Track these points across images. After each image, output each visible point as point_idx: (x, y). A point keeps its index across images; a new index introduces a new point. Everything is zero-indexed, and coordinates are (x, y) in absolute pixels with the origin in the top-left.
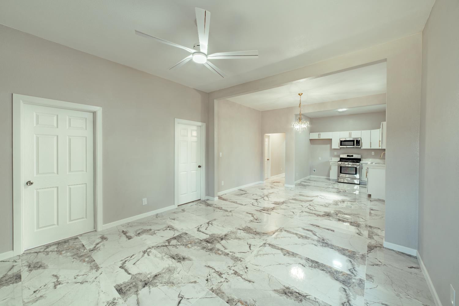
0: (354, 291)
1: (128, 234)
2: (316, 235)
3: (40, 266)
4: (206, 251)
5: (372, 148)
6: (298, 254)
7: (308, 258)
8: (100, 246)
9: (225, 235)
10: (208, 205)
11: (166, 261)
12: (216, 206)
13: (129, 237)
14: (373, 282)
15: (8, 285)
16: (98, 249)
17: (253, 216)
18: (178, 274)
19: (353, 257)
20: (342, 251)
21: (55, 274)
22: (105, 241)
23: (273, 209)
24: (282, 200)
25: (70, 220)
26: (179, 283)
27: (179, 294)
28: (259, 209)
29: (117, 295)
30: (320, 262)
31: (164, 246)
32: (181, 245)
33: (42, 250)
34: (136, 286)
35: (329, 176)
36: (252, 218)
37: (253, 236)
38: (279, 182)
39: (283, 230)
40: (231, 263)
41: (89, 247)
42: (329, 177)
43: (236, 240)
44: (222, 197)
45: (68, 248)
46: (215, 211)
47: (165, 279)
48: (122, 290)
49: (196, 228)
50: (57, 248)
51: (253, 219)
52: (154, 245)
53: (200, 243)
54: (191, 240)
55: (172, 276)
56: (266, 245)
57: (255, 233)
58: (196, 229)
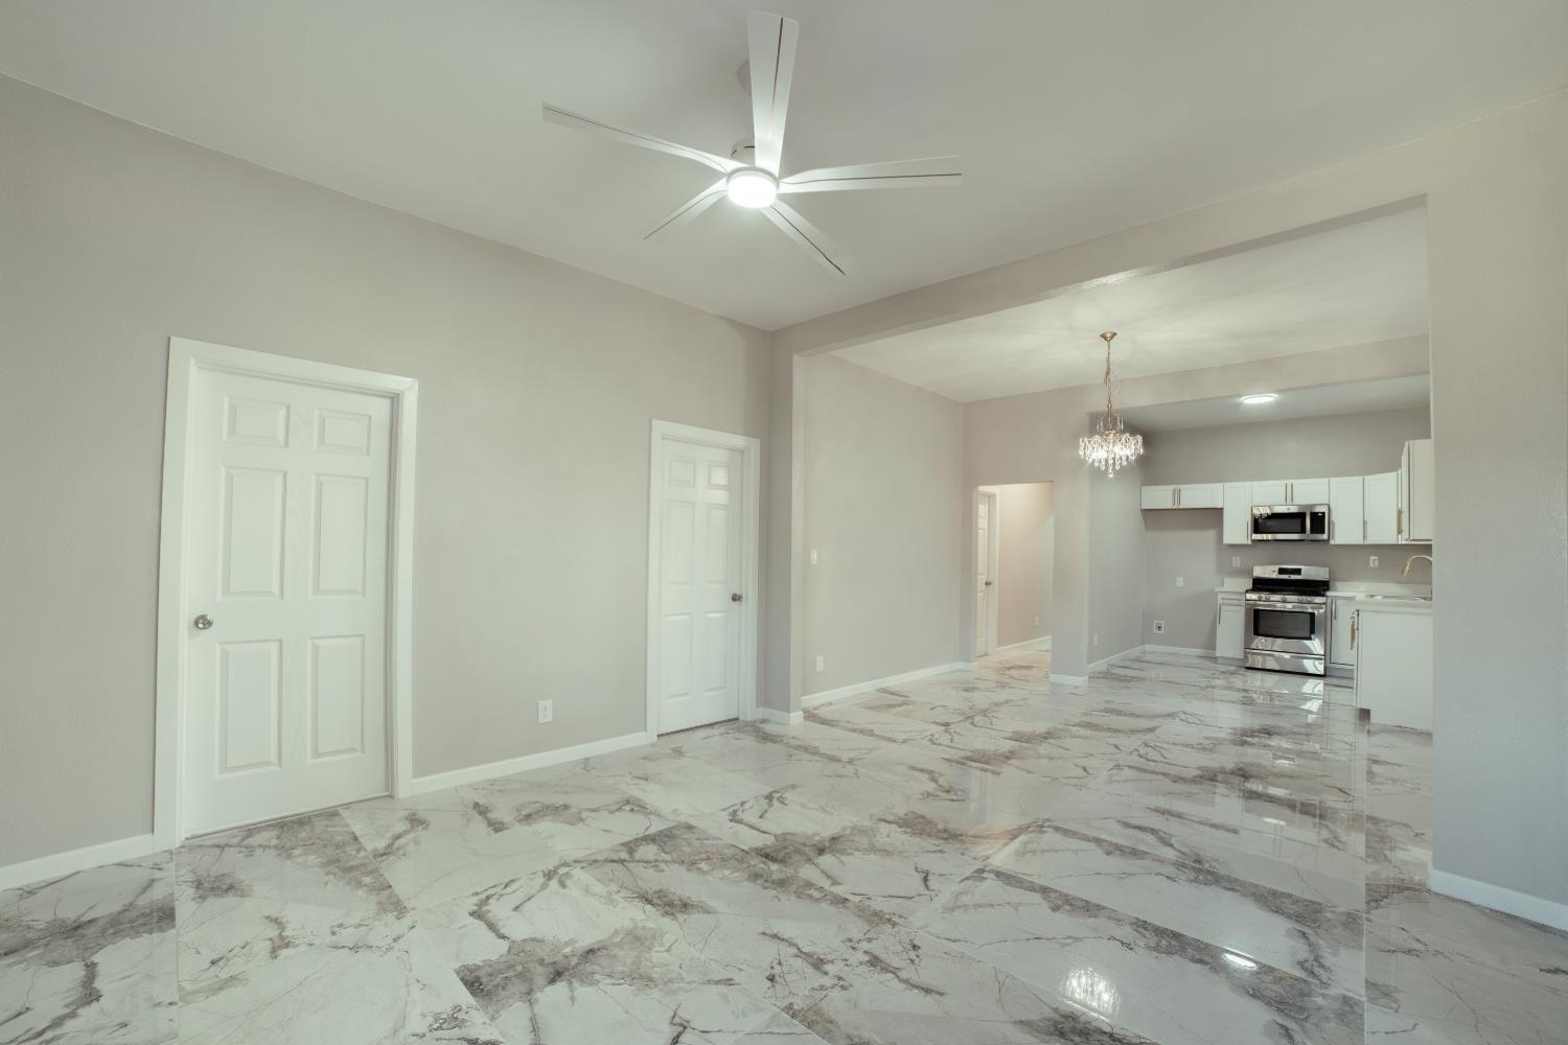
0: (1325, 1039)
1: (490, 815)
2: (1171, 846)
3: (231, 888)
4: (765, 888)
5: (1371, 540)
6: (1104, 908)
7: (1145, 922)
8: (407, 844)
9: (834, 839)
10: (767, 738)
11: (623, 908)
12: (795, 742)
13: (495, 824)
14: (1397, 1011)
15: (138, 934)
16: (401, 852)
17: (934, 780)
18: (666, 954)
19: (1315, 921)
20: (1270, 900)
21: (275, 914)
22: (420, 832)
23: (1008, 758)
24: (1041, 727)
25: (317, 754)
26: (670, 981)
27: (673, 1013)
28: (957, 755)
29: (464, 997)
30: (1190, 933)
31: (615, 862)
32: (674, 861)
33: (235, 841)
34: (525, 976)
35: (1211, 644)
36: (930, 786)
37: (935, 845)
38: (1028, 667)
39: (1049, 826)
40: (857, 929)
41: (373, 843)
42: (1215, 649)
43: (872, 857)
44: (816, 712)
45: (311, 842)
46: (794, 758)
47: (624, 965)
48: (481, 985)
49: (724, 810)
50: (278, 837)
51: (936, 789)
52: (580, 854)
53: (741, 861)
54: (708, 849)
55: (647, 956)
56: (984, 875)
57: (945, 835)
58: (725, 816)
